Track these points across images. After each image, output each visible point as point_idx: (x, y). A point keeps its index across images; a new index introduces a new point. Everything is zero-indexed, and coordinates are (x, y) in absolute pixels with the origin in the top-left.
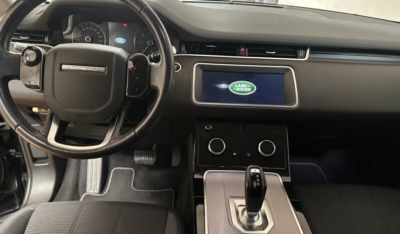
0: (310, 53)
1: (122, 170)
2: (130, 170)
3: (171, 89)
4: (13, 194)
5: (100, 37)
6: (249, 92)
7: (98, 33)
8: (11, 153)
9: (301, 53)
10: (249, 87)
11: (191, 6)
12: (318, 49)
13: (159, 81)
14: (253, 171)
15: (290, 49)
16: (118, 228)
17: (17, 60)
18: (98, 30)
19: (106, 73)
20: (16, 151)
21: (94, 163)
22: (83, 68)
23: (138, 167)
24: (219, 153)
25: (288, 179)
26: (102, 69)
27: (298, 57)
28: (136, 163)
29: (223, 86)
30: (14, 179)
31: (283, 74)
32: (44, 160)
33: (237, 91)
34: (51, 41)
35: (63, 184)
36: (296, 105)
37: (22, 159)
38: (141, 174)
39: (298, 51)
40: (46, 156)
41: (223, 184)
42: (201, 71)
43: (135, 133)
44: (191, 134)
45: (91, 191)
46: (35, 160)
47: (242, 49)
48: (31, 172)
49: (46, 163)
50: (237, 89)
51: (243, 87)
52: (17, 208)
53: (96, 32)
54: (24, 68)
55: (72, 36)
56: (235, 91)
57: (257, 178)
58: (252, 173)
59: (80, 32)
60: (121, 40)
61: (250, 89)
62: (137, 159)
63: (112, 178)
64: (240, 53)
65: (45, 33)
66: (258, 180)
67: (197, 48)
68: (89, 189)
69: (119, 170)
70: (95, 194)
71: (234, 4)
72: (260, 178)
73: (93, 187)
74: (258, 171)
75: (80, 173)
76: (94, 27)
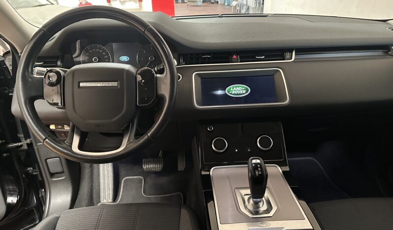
0: (295, 55)
1: (131, 179)
2: (140, 178)
3: (176, 96)
4: (33, 210)
5: (106, 57)
6: (244, 94)
7: (104, 54)
8: (29, 171)
9: (288, 55)
10: (244, 90)
11: (184, 22)
12: (302, 50)
13: (165, 90)
14: (254, 161)
15: (277, 52)
16: (137, 225)
17: (40, 82)
18: (104, 51)
19: (119, 86)
20: (33, 169)
21: (106, 175)
22: (99, 84)
23: (146, 174)
24: (222, 151)
25: (287, 169)
26: (115, 84)
27: (285, 59)
28: (145, 170)
29: (220, 92)
30: (32, 196)
31: (273, 75)
32: (60, 175)
33: (233, 94)
34: (63, 64)
35: (79, 196)
36: (287, 102)
37: (39, 176)
38: (150, 181)
39: (285, 54)
40: (61, 171)
41: (228, 177)
42: (199, 79)
43: (148, 136)
44: (195, 137)
45: (105, 201)
46: (52, 175)
47: (235, 57)
48: (49, 187)
49: (62, 177)
50: (233, 92)
51: (238, 90)
52: (37, 222)
53: (102, 53)
54: (47, 89)
55: (81, 59)
56: (231, 94)
57: (258, 167)
58: (254, 163)
59: (88, 54)
60: (125, 58)
61: (244, 91)
62: (145, 167)
63: (123, 187)
64: (233, 61)
65: (57, 58)
66: (259, 169)
67: (194, 59)
68: (103, 198)
69: (129, 179)
70: (109, 203)
71: (223, 17)
72: (261, 167)
73: (107, 197)
74: (258, 161)
75: (94, 184)
76: (100, 49)
